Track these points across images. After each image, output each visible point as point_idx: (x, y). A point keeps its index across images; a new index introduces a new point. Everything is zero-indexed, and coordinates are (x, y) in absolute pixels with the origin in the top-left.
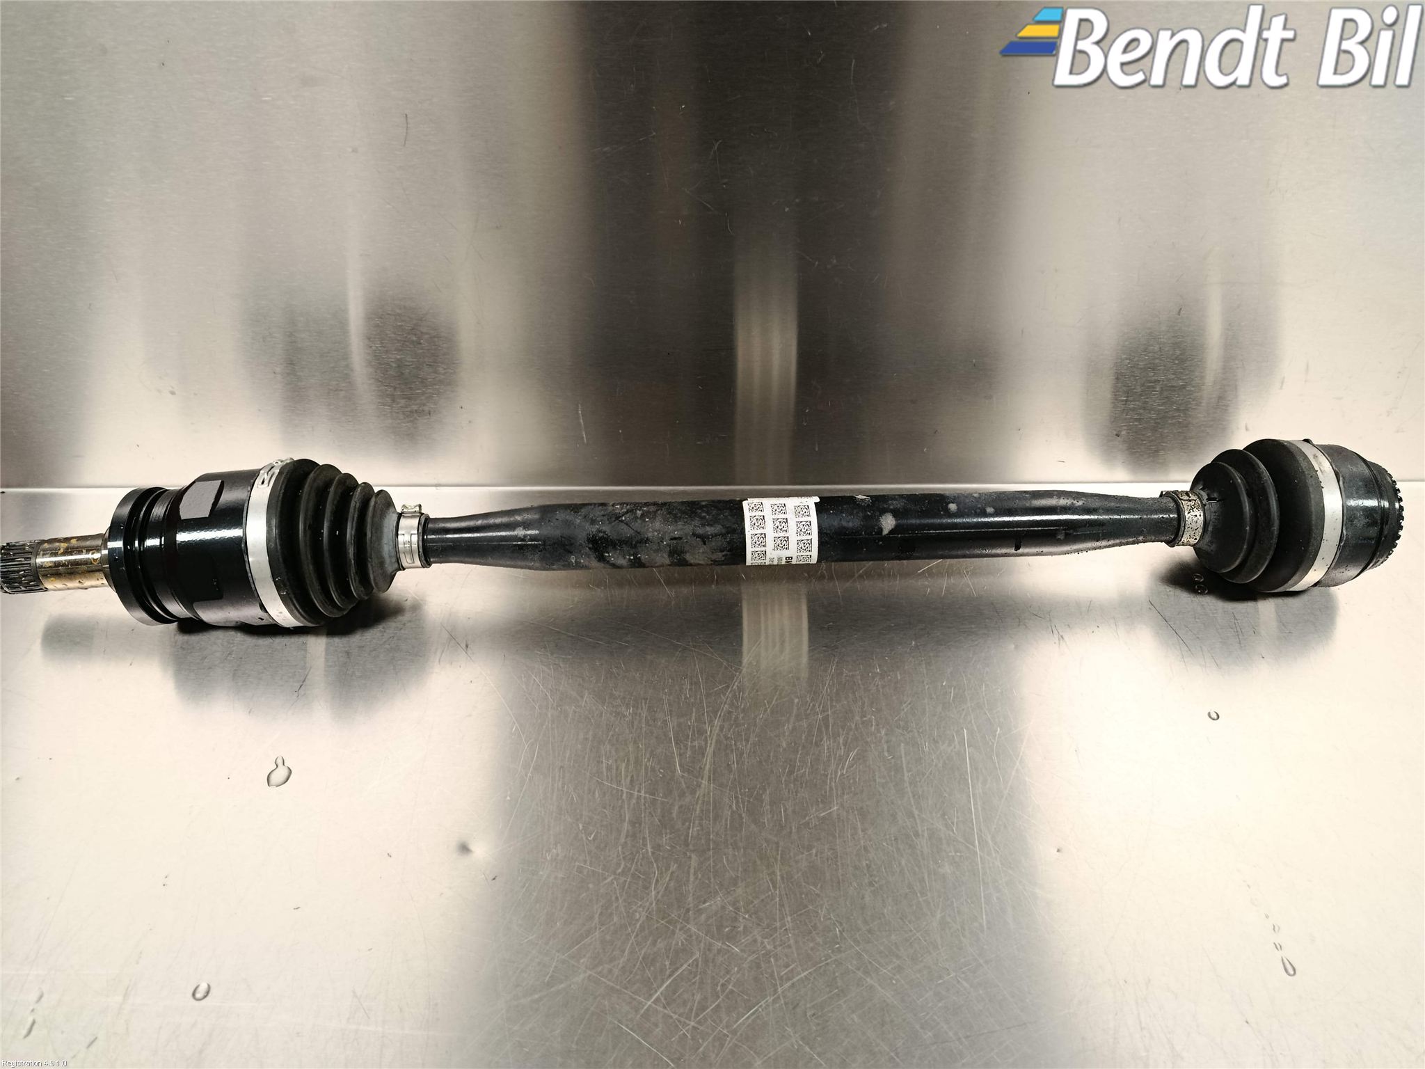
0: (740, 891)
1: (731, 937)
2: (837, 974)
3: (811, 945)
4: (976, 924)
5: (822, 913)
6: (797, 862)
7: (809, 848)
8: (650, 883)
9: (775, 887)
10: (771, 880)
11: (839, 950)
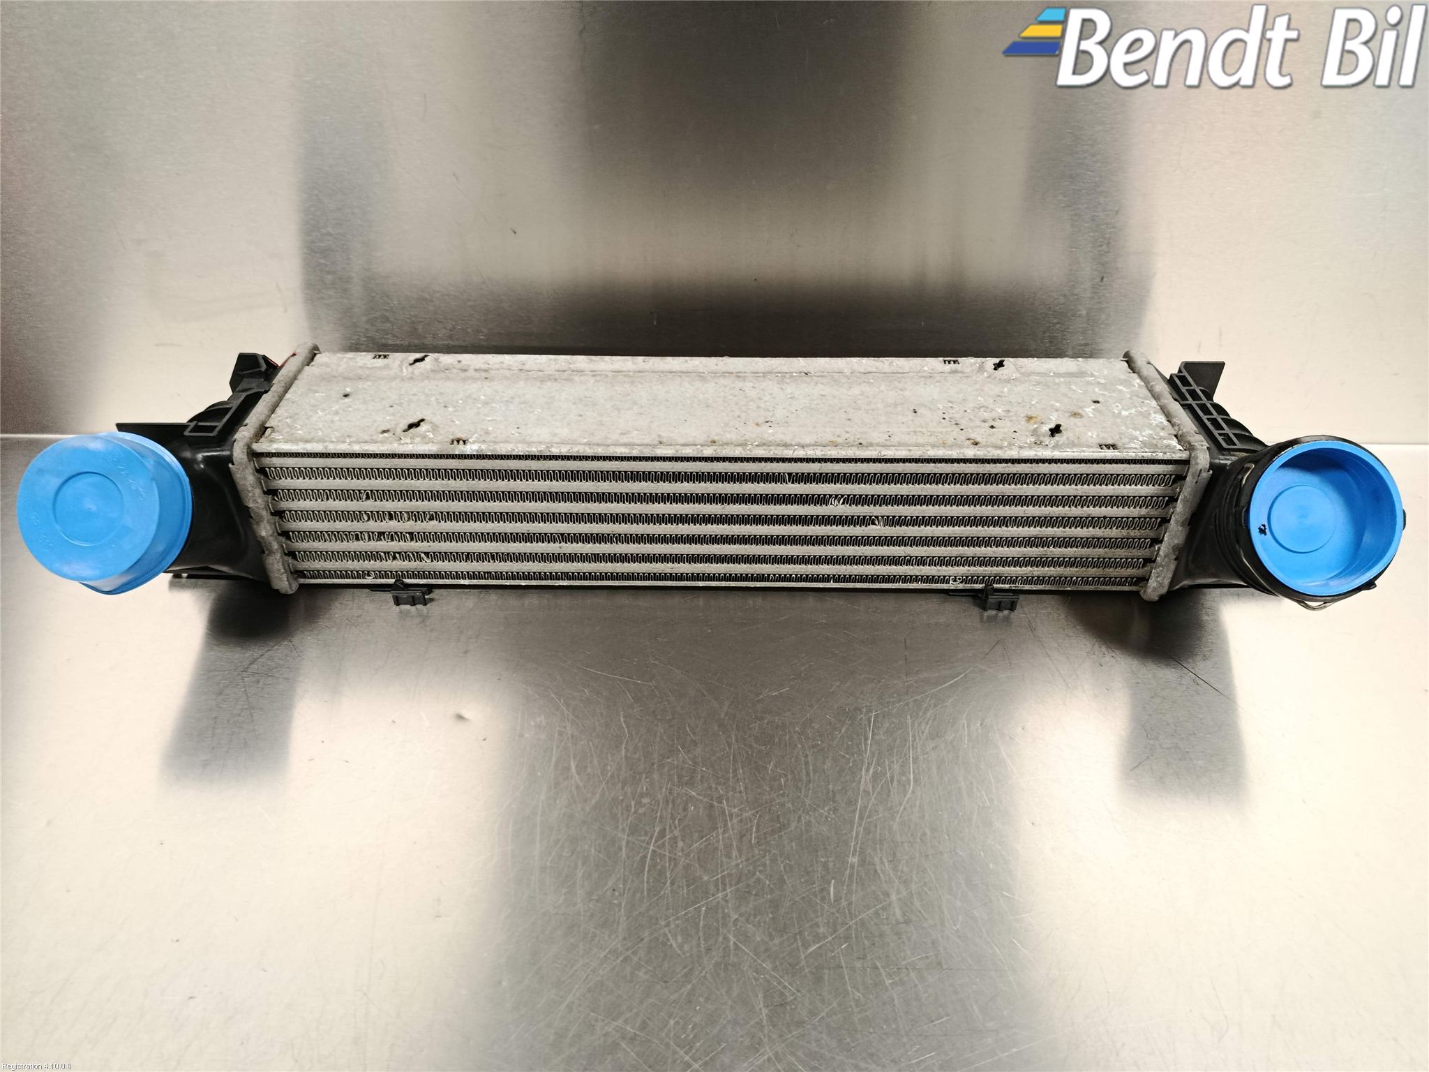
0: (699, 751)
1: (690, 783)
2: (779, 813)
3: (759, 791)
4: (904, 778)
5: (770, 767)
6: (750, 729)
7: (762, 719)
8: (621, 743)
9: (729, 745)
10: (727, 742)
11: (783, 795)
